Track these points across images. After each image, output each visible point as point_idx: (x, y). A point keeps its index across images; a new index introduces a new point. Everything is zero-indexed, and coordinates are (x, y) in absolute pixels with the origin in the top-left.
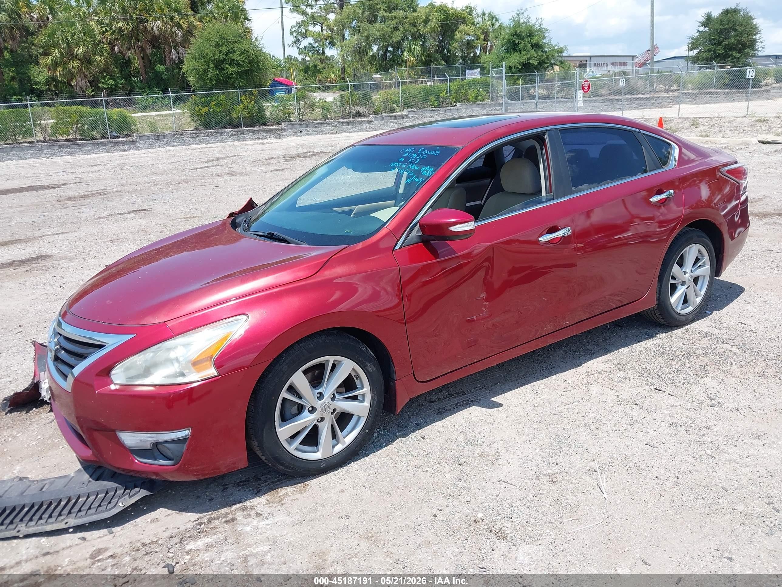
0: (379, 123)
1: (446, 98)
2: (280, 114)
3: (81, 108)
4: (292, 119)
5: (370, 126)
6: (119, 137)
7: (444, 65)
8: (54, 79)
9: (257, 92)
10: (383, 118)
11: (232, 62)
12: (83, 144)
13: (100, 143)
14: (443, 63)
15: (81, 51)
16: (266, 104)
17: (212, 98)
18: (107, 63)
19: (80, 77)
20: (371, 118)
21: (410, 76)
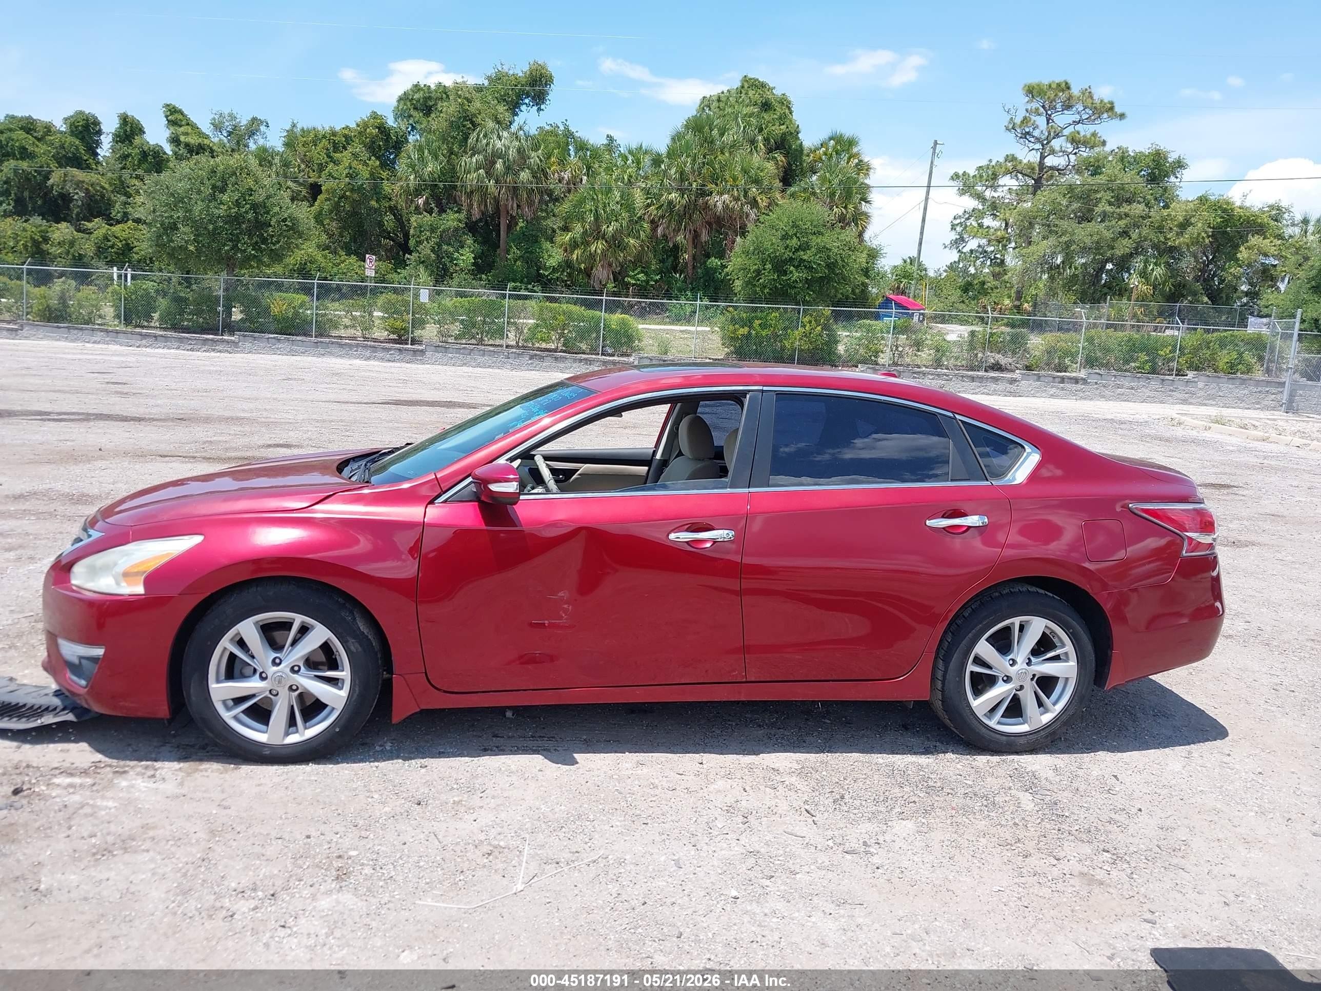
0: (1031, 385)
1: (1172, 360)
2: (862, 351)
3: (573, 308)
4: (880, 361)
5: (1013, 387)
6: (613, 355)
7: (1206, 303)
8: (568, 264)
9: (830, 312)
10: (1039, 378)
11: (800, 264)
12: (561, 357)
13: (584, 359)
14: (1206, 299)
15: (611, 229)
16: (842, 333)
17: (759, 314)
18: (643, 249)
19: (602, 266)
20: (1017, 374)
21: (1134, 316)
